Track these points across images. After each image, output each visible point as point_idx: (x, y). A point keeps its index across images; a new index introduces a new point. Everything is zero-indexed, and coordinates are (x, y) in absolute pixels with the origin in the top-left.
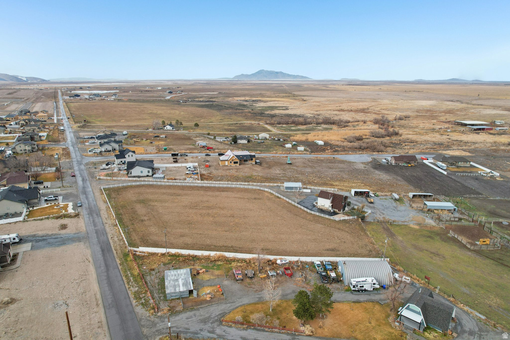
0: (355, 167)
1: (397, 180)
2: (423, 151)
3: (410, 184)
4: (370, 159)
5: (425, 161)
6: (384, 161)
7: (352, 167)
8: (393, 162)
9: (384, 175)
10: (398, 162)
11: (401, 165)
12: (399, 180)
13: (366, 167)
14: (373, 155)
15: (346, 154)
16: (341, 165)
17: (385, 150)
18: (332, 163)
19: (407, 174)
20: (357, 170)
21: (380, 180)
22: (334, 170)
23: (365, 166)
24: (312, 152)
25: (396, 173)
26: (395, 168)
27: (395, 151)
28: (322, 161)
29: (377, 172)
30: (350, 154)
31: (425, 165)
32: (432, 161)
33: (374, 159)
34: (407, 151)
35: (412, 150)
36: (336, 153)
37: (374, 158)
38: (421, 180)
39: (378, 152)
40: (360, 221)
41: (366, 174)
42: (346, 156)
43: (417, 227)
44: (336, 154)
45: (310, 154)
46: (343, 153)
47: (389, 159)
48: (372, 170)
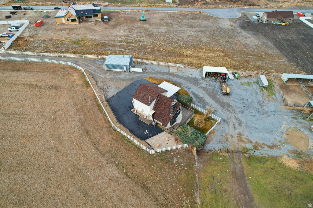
0: (220, 25)
1: (267, 46)
2: (298, 4)
3: (284, 55)
4: (239, 15)
5: (302, 18)
6: (255, 17)
7: (217, 25)
8: (265, 19)
9: (252, 39)
10: (270, 20)
11: (273, 24)
12: (269, 47)
13: (232, 26)
14: (243, 9)
15: (215, 8)
16: (205, 23)
17: (257, 4)
18: (195, 19)
19: (280, 37)
20: (221, 29)
21: (246, 46)
22: (194, 29)
23: (232, 24)
24: (179, 5)
25: (267, 36)
26: (265, 27)
27: (267, 4)
28: (185, 16)
29: (244, 33)
30: (220, 8)
31: (301, 23)
32: (310, 18)
33: (244, 15)
34: (281, 5)
35: (286, 3)
36: (205, 6)
37: (244, 13)
38: (297, 47)
39: (250, 5)
40: (195, 152)
41: (230, 37)
42: (215, 9)
43: (292, 164)
44: (205, 8)
45: (176, 7)
46: (212, 6)
47: (261, 14)
48: (239, 30)
